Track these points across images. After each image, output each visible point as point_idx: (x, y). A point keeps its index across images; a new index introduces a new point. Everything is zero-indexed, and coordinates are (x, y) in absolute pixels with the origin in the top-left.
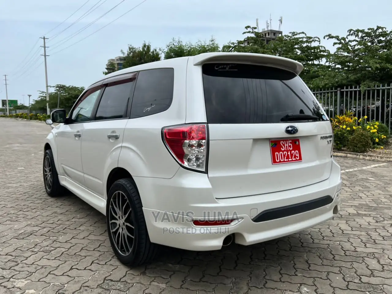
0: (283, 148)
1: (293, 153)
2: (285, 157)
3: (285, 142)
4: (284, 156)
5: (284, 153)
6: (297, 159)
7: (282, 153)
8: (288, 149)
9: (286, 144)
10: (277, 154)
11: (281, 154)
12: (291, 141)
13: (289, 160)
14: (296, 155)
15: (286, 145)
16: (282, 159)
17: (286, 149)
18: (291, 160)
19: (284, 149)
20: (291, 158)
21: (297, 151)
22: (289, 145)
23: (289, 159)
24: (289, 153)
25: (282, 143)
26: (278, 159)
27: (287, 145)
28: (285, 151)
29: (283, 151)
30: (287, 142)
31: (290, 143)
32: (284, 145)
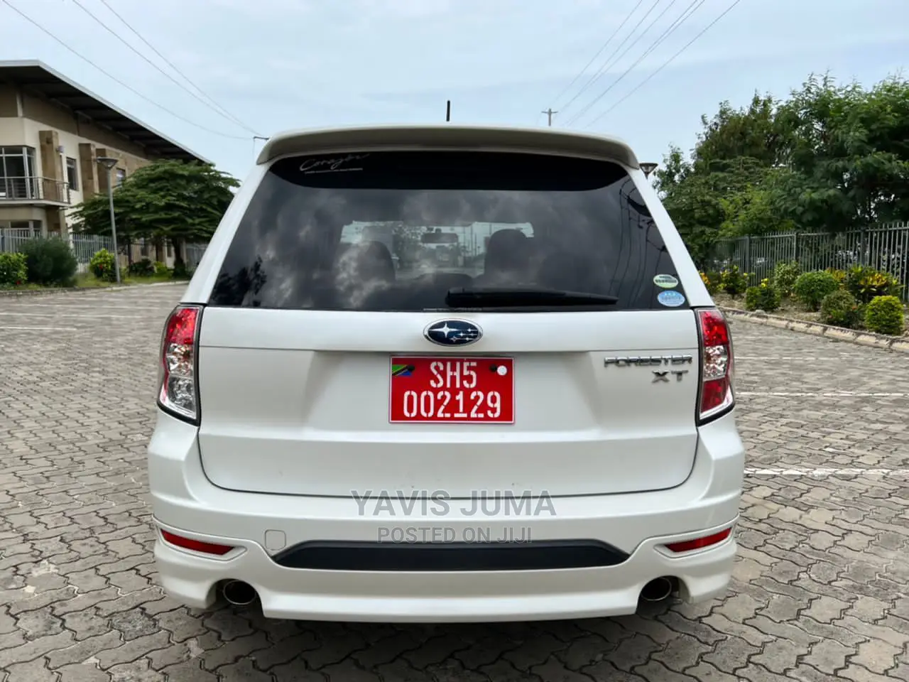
0: (437, 381)
1: (477, 398)
2: (442, 408)
3: (449, 365)
4: (438, 404)
5: (440, 395)
6: (490, 414)
7: (431, 394)
8: (458, 385)
9: (453, 369)
10: (410, 398)
11: (427, 398)
12: (474, 364)
13: (456, 415)
14: (490, 404)
15: (449, 374)
16: (427, 410)
17: (448, 385)
18: (465, 415)
19: (441, 384)
20: (464, 412)
21: (497, 394)
22: (466, 373)
23: (458, 412)
24: (460, 397)
25: (437, 368)
26: (410, 410)
27: (457, 374)
28: (444, 388)
29: (436, 391)
30: (458, 364)
31: (470, 368)
32: (444, 374)
